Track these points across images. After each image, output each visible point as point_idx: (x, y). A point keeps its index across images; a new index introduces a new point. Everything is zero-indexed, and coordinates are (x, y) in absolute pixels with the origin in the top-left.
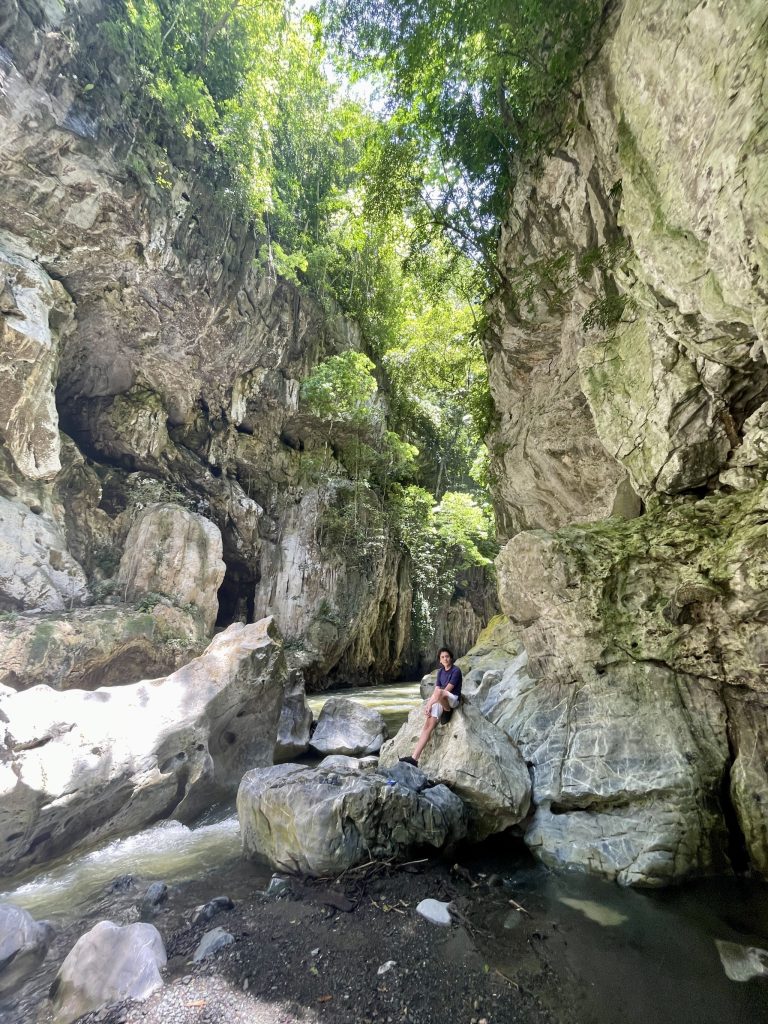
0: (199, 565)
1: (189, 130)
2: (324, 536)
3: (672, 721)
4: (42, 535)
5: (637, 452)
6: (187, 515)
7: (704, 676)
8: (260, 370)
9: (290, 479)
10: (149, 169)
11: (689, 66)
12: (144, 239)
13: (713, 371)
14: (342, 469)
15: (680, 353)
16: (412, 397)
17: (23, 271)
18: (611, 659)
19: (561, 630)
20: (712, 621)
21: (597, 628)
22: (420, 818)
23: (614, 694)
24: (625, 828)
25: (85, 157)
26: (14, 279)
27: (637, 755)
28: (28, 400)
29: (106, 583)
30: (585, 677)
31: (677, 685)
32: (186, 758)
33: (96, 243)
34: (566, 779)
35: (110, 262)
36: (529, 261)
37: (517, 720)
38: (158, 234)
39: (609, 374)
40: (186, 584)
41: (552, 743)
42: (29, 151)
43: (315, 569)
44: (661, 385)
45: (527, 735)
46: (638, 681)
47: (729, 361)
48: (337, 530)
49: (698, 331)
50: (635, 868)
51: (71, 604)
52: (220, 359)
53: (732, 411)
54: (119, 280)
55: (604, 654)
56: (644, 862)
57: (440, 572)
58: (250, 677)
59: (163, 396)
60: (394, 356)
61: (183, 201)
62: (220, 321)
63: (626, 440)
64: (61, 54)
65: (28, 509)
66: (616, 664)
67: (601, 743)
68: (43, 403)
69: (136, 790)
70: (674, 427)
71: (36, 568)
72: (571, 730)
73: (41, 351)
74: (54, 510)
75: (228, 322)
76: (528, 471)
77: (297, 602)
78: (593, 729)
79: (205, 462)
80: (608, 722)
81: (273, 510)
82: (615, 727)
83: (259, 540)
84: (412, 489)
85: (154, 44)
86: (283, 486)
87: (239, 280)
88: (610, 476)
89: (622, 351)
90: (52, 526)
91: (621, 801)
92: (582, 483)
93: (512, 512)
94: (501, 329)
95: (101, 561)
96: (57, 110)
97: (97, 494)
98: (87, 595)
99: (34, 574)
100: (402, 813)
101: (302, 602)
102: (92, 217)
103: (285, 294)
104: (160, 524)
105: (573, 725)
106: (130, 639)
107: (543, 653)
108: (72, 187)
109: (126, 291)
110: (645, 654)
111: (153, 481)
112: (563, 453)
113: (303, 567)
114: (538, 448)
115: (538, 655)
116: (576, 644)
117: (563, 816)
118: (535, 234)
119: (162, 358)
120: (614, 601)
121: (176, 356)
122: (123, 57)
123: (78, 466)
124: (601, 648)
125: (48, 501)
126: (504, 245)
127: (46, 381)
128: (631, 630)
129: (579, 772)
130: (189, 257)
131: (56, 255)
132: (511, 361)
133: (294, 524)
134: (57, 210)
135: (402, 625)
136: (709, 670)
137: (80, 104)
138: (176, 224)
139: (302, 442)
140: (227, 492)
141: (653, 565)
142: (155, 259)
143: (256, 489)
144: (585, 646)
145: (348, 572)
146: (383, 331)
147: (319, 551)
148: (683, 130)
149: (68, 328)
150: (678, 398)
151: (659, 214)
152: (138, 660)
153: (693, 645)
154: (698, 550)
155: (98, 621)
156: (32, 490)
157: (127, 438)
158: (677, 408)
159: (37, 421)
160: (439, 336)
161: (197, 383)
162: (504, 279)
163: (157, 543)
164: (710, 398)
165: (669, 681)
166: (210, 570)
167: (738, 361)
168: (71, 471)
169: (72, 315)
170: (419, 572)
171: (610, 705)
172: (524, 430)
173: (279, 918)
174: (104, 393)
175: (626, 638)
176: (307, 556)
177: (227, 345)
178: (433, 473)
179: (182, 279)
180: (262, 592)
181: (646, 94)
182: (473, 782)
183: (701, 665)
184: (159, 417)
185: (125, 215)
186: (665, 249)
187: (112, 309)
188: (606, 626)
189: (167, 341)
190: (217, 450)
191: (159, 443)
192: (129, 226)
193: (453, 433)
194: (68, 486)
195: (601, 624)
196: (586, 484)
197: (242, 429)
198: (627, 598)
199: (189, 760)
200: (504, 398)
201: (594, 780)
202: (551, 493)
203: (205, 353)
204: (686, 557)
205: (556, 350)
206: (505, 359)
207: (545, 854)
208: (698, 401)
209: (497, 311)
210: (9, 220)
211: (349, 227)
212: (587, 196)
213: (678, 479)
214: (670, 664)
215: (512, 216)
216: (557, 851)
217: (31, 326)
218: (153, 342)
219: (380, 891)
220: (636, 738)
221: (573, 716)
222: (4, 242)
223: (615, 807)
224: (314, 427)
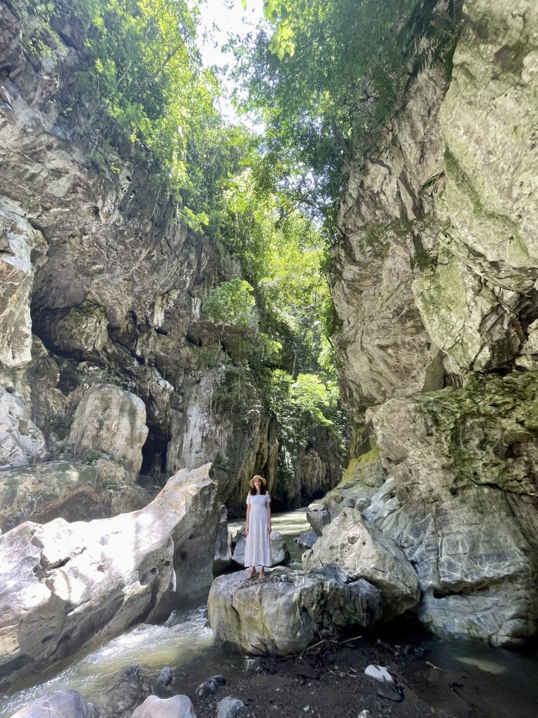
0: (129, 429)
1: (133, 138)
2: (217, 406)
3: (508, 526)
4: (14, 408)
5: (457, 346)
6: (121, 393)
7: (525, 494)
8: (174, 291)
9: (192, 366)
10: (106, 161)
11: (497, 125)
12: (99, 205)
13: (509, 295)
14: (228, 359)
15: (483, 284)
16: (275, 309)
17: (16, 224)
18: (461, 484)
19: (424, 465)
20: (528, 456)
21: (450, 463)
22: (352, 606)
23: (466, 509)
24: (489, 604)
25: (63, 152)
26: (9, 228)
27: (490, 552)
28: (11, 311)
29: (60, 443)
30: (443, 497)
31: (507, 501)
32: (158, 572)
33: (67, 206)
34: (443, 572)
35: (75, 219)
36: (360, 224)
37: (396, 531)
38: (110, 201)
39: (434, 296)
40: (120, 443)
41: (427, 546)
42: (26, 147)
43: (211, 430)
44: (473, 304)
45: (406, 541)
46: (481, 498)
47: (520, 290)
48: (227, 401)
49: (499, 271)
50: (502, 632)
51: (33, 461)
52: (147, 283)
53: (520, 320)
54: (80, 230)
55: (455, 481)
56: (507, 627)
57: (298, 430)
58: (199, 508)
59: (105, 309)
60: (266, 282)
61: (127, 181)
62: (149, 258)
63: (449, 338)
64: (51, 89)
65: (4, 389)
66: (464, 488)
67: (463, 544)
68: (22, 313)
69: (126, 598)
70: (483, 330)
71: (8, 433)
72: (439, 536)
73: (24, 277)
74: (23, 390)
75: (154, 259)
76: (364, 359)
77: (199, 455)
78: (455, 534)
79: (133, 354)
80: (465, 529)
81: (180, 388)
82: (470, 532)
83: (171, 410)
84: (278, 372)
85: (111, 84)
86: (187, 371)
87: (162, 232)
88: (420, 362)
89: (442, 282)
90: (21, 402)
91: (483, 585)
92: (402, 366)
93: (353, 387)
94: (342, 266)
95: (57, 427)
96: (47, 122)
97: (56, 378)
98: (45, 453)
99: (7, 438)
100: (339, 601)
101: (202, 455)
102: (65, 190)
103: (193, 240)
104: (102, 399)
105: (440, 533)
106: (78, 486)
107: (409, 482)
108: (53, 170)
109: (85, 238)
110: (483, 480)
111: (96, 368)
112: (388, 347)
113: (202, 429)
114: (371, 343)
115: (405, 484)
116: (435, 475)
117: (444, 599)
118: (364, 208)
119: (106, 282)
120: (458, 444)
121: (116, 281)
122: (90, 92)
123: (43, 358)
124: (453, 477)
125: (19, 383)
126: (342, 214)
127: (25, 298)
128: (471, 463)
129: (451, 566)
130: (130, 216)
131: (39, 213)
132: (349, 286)
133: (196, 398)
134: (42, 184)
135: (272, 470)
136: (528, 489)
137: (62, 119)
138: (122, 195)
139: (200, 340)
140: (149, 375)
141: (482, 419)
142: (107, 217)
143: (168, 373)
144: (442, 475)
145: (235, 432)
146: (256, 267)
147: (214, 417)
148: (493, 159)
149: (41, 262)
150: (486, 312)
151: (478, 204)
152: (83, 502)
153: (516, 472)
154: (513, 408)
155: (54, 473)
156: (8, 375)
157: (79, 338)
158: (484, 318)
159: (16, 326)
160: (295, 270)
161: (130, 300)
162: (344, 235)
163: (99, 413)
164: (505, 312)
165: (502, 498)
166: (137, 432)
167: (525, 290)
168: (37, 362)
169: (45, 253)
170: (283, 431)
171: (464, 517)
172: (360, 332)
173: (265, 688)
174: (62, 306)
175: (469, 469)
176: (206, 421)
177: (152, 274)
178: (290, 361)
179: (124, 231)
180: (172, 448)
181: (465, 137)
182: (384, 576)
183: (522, 486)
184: (103, 323)
185: (88, 189)
186: (481, 224)
187: (74, 249)
188: (455, 461)
189: (110, 271)
190: (142, 346)
191: (102, 340)
192: (90, 195)
193: (303, 334)
194: (35, 372)
195: (452, 460)
196: (404, 367)
197: (160, 331)
198: (466, 442)
199: (160, 573)
200: (344, 310)
201: (463, 571)
202: (381, 374)
203: (136, 279)
204: (506, 413)
205: (378, 280)
206: (345, 286)
207: (436, 628)
208: (497, 314)
209: (339, 255)
210: (7, 190)
211: (235, 199)
212: (398, 187)
213: (489, 363)
214: (501, 486)
215: (347, 197)
216: (444, 625)
217: (19, 260)
218: (100, 272)
219: (333, 663)
220: (487, 539)
221: (438, 527)
222: (3, 204)
223: (479, 590)
224: (209, 330)
